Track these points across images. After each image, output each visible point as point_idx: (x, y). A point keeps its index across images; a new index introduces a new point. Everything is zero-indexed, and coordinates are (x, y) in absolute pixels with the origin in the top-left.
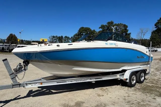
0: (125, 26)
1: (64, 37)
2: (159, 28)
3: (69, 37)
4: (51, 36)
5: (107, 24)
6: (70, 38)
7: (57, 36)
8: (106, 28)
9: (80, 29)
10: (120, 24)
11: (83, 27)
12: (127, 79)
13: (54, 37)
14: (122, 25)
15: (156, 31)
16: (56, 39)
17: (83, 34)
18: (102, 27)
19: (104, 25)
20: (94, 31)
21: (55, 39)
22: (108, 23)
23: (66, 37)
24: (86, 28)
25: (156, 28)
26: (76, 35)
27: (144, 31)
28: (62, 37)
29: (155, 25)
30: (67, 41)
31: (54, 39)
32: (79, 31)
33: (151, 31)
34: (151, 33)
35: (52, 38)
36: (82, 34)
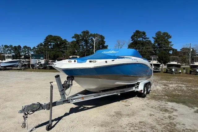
0: (102, 38)
1: (22, 47)
2: (135, 41)
3: (30, 48)
4: (3, 46)
5: (81, 34)
6: (32, 48)
7: (11, 46)
8: (80, 38)
9: (47, 38)
10: (96, 34)
11: (51, 36)
12: (142, 90)
13: (6, 46)
14: (98, 36)
15: (132, 43)
16: (10, 50)
17: (51, 43)
18: (76, 36)
19: (77, 34)
20: (66, 40)
21: (8, 49)
22: (83, 32)
23: (25, 47)
24: (55, 36)
25: (132, 40)
26: (41, 45)
27: (121, 44)
28: (19, 47)
29: (132, 38)
30: (27, 52)
31: (6, 49)
32: (45, 40)
33: (127, 44)
34: (128, 46)
35: (3, 49)
36: (49, 43)
